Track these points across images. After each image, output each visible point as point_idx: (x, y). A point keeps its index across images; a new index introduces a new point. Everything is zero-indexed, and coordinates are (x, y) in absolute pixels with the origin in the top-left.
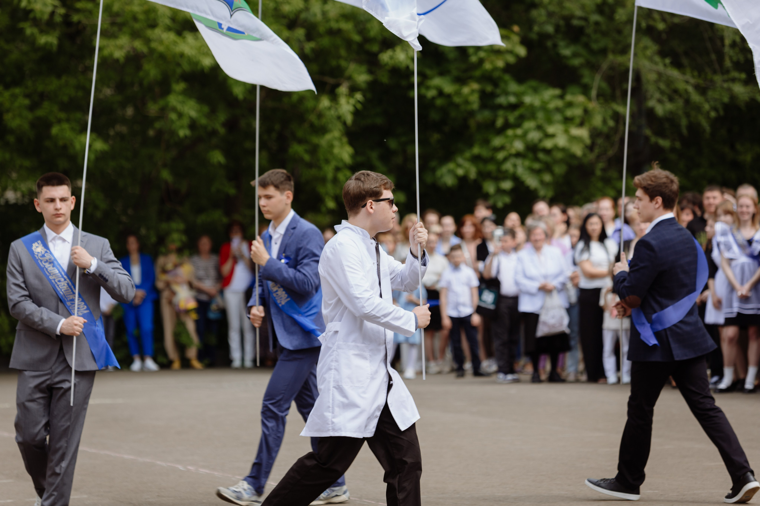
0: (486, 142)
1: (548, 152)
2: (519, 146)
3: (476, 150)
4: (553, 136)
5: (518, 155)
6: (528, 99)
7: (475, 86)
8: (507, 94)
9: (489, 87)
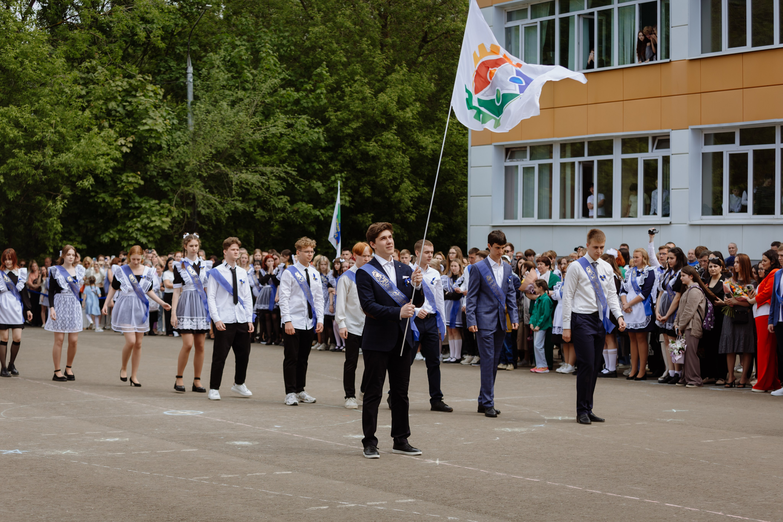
0: (125, 224)
1: (152, 228)
2: (138, 225)
3: (119, 227)
4: (155, 221)
5: (138, 230)
6: (143, 205)
7: (120, 198)
8: (135, 202)
9: (126, 199)
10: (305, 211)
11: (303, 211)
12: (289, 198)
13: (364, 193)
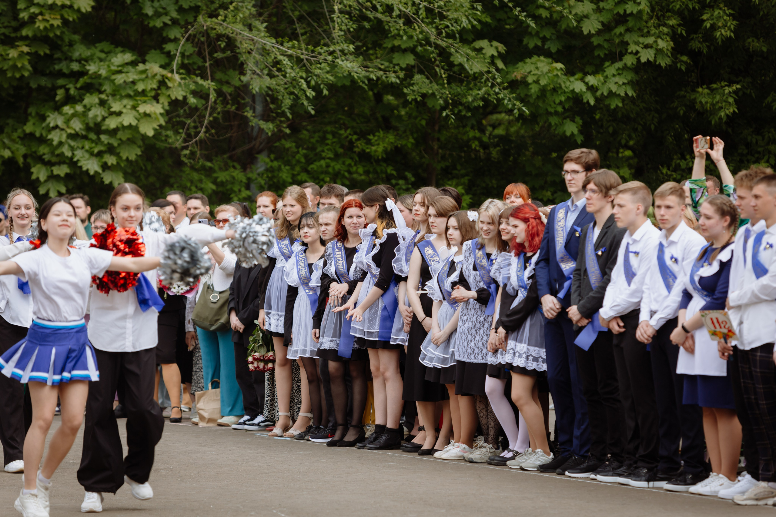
0: (43, 118)
1: (113, 132)
2: (77, 126)
3: (28, 128)
4: (119, 114)
5: (74, 136)
6: (92, 68)
7: (26, 49)
8: (70, 60)
9: (44, 50)
10: (543, 82)
11: (537, 82)
12: (502, 48)
13: (713, 27)
